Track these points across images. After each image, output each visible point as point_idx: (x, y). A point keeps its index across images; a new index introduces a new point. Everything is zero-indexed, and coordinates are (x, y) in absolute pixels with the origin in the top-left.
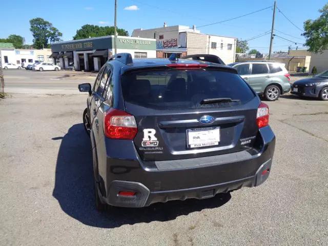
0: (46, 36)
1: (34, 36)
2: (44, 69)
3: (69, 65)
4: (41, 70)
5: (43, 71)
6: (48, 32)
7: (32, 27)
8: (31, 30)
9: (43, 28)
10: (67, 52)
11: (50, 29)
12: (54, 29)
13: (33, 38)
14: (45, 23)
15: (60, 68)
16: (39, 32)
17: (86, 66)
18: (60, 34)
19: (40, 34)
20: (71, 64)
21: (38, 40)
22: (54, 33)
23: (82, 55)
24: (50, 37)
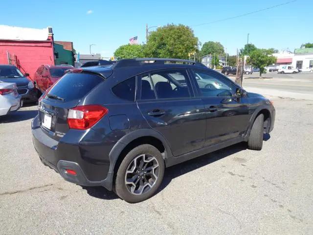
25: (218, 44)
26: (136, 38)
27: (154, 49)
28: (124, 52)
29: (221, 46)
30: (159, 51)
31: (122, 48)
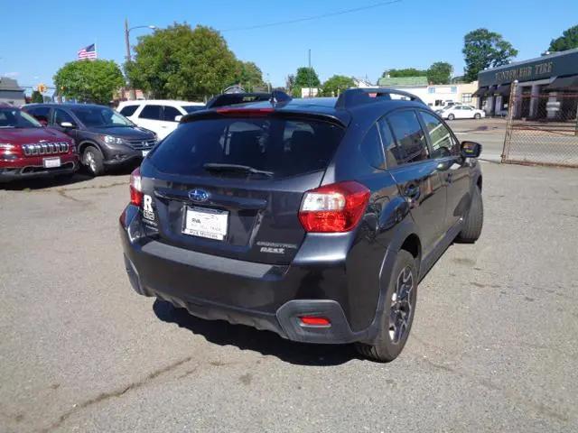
0: (487, 59)
1: (467, 60)
2: (456, 117)
3: (503, 109)
4: (451, 117)
5: (454, 119)
6: (493, 51)
7: (466, 46)
8: (464, 52)
9: (485, 46)
10: (503, 85)
11: (497, 45)
12: (505, 45)
13: (465, 65)
14: (490, 36)
15: (483, 114)
16: (475, 54)
17: (531, 110)
18: (514, 53)
19: (477, 57)
20: (506, 106)
21: (472, 67)
22: (502, 52)
23: (529, 88)
24: (494, 60)
25: (252, 66)
26: (90, 48)
27: (152, 71)
28: (77, 75)
29: (257, 69)
30: (163, 76)
31: (71, 68)
